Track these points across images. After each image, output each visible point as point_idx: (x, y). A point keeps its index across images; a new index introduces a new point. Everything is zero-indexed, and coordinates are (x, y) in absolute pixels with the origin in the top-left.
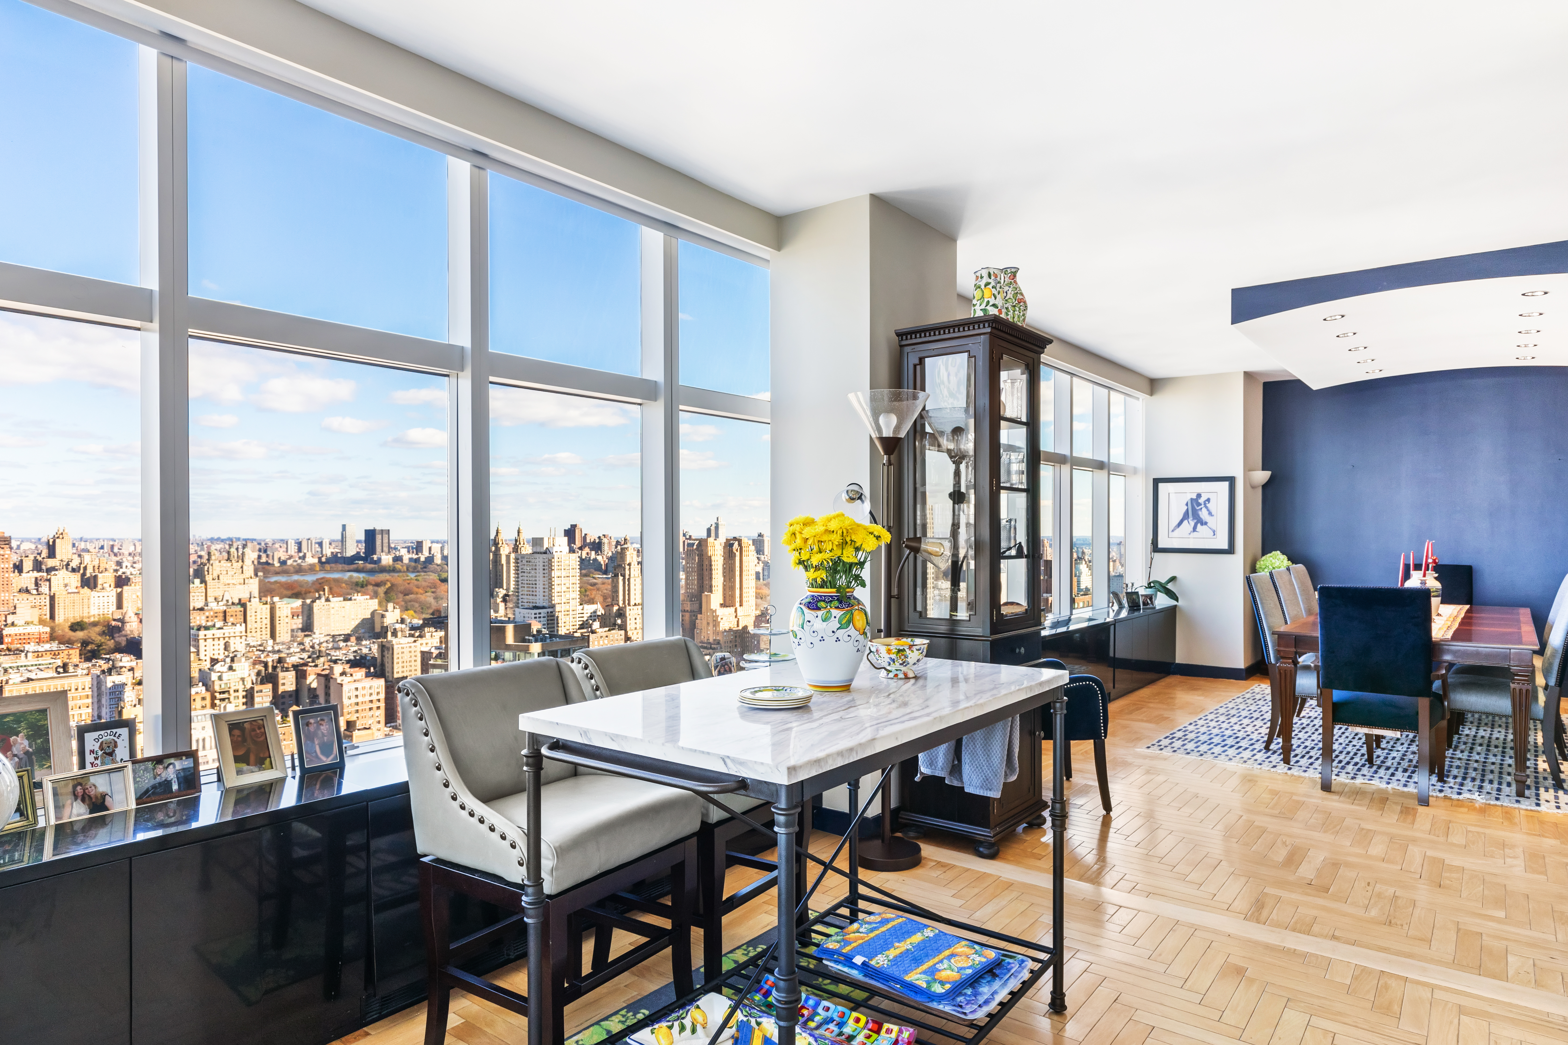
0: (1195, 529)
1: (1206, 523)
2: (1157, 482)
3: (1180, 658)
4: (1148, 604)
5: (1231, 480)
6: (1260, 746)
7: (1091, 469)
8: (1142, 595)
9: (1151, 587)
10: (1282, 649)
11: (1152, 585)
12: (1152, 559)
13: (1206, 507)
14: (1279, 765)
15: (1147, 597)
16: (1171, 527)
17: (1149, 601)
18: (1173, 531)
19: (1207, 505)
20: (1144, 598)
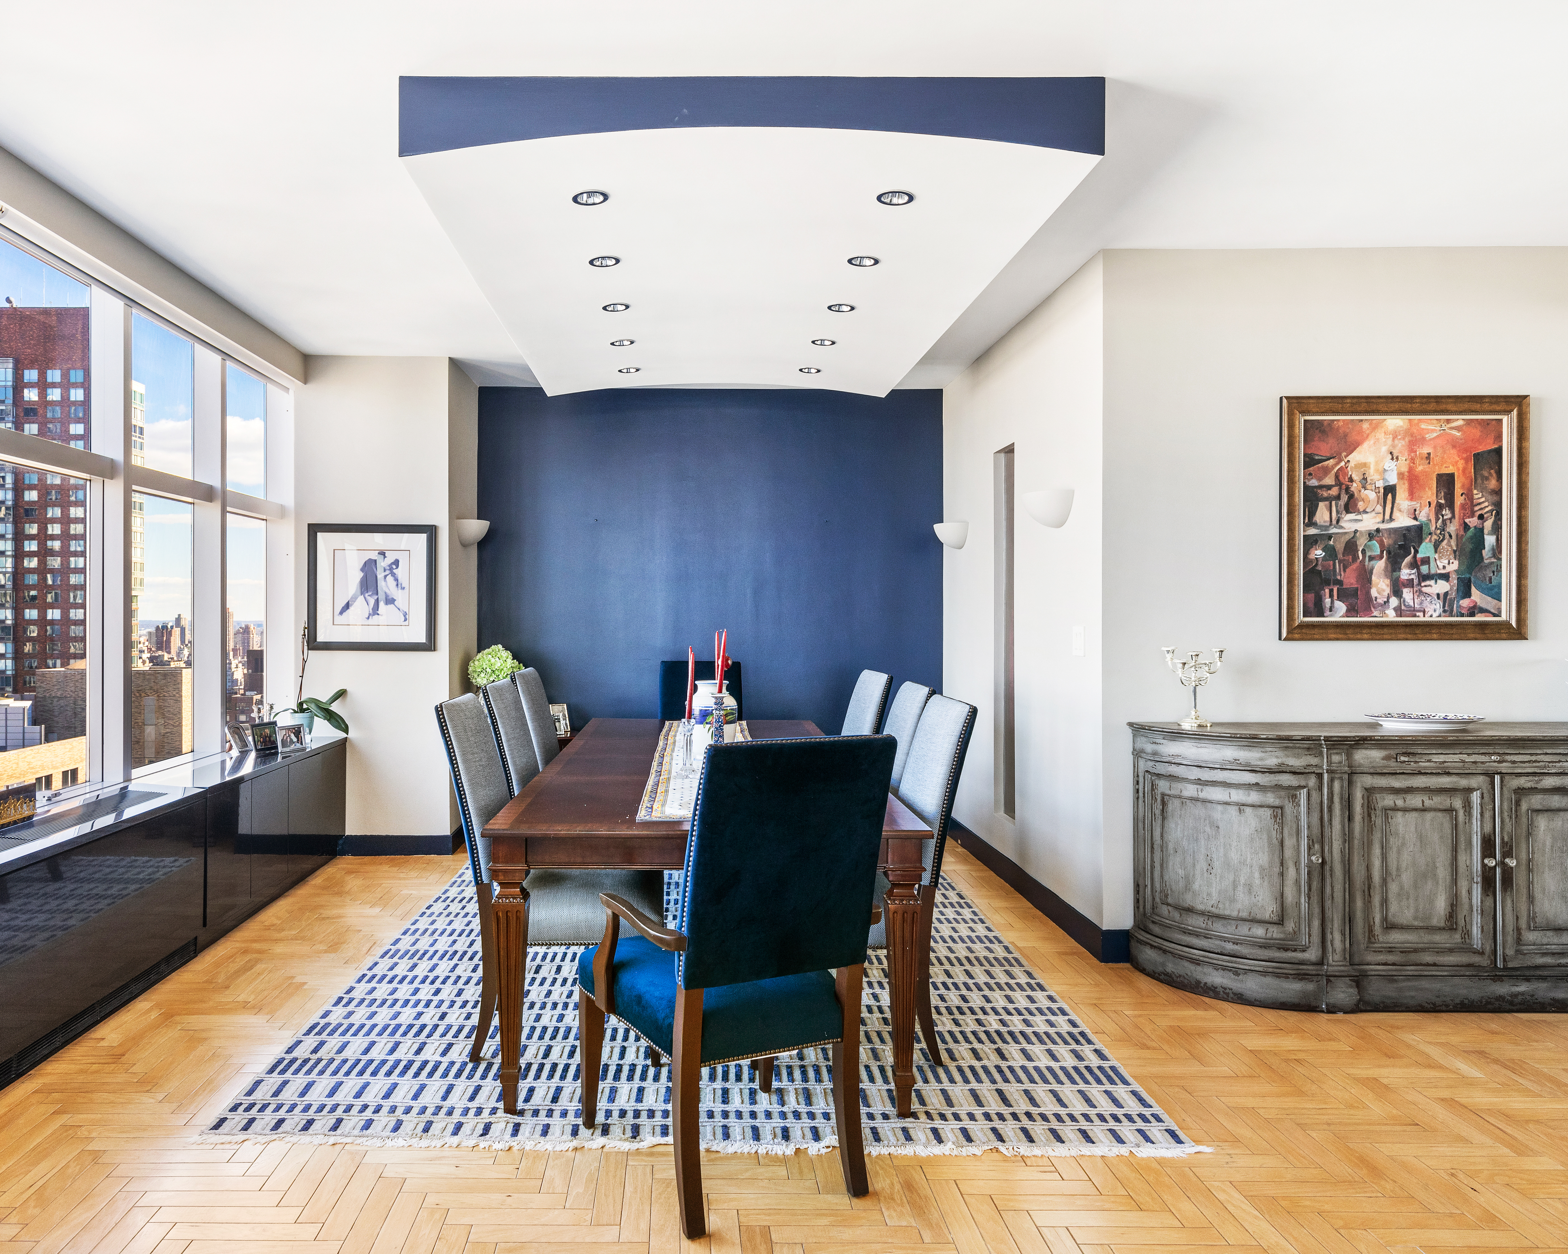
0: (375, 610)
1: (392, 601)
2: (314, 530)
3: (352, 828)
4: (292, 742)
5: (431, 531)
7: (190, 500)
8: (282, 728)
9: (302, 710)
10: (500, 866)
11: (305, 706)
12: (304, 661)
13: (393, 575)
14: (496, 1120)
15: (289, 729)
16: (338, 609)
17: (293, 736)
18: (341, 613)
19: (395, 571)
20: (284, 732)
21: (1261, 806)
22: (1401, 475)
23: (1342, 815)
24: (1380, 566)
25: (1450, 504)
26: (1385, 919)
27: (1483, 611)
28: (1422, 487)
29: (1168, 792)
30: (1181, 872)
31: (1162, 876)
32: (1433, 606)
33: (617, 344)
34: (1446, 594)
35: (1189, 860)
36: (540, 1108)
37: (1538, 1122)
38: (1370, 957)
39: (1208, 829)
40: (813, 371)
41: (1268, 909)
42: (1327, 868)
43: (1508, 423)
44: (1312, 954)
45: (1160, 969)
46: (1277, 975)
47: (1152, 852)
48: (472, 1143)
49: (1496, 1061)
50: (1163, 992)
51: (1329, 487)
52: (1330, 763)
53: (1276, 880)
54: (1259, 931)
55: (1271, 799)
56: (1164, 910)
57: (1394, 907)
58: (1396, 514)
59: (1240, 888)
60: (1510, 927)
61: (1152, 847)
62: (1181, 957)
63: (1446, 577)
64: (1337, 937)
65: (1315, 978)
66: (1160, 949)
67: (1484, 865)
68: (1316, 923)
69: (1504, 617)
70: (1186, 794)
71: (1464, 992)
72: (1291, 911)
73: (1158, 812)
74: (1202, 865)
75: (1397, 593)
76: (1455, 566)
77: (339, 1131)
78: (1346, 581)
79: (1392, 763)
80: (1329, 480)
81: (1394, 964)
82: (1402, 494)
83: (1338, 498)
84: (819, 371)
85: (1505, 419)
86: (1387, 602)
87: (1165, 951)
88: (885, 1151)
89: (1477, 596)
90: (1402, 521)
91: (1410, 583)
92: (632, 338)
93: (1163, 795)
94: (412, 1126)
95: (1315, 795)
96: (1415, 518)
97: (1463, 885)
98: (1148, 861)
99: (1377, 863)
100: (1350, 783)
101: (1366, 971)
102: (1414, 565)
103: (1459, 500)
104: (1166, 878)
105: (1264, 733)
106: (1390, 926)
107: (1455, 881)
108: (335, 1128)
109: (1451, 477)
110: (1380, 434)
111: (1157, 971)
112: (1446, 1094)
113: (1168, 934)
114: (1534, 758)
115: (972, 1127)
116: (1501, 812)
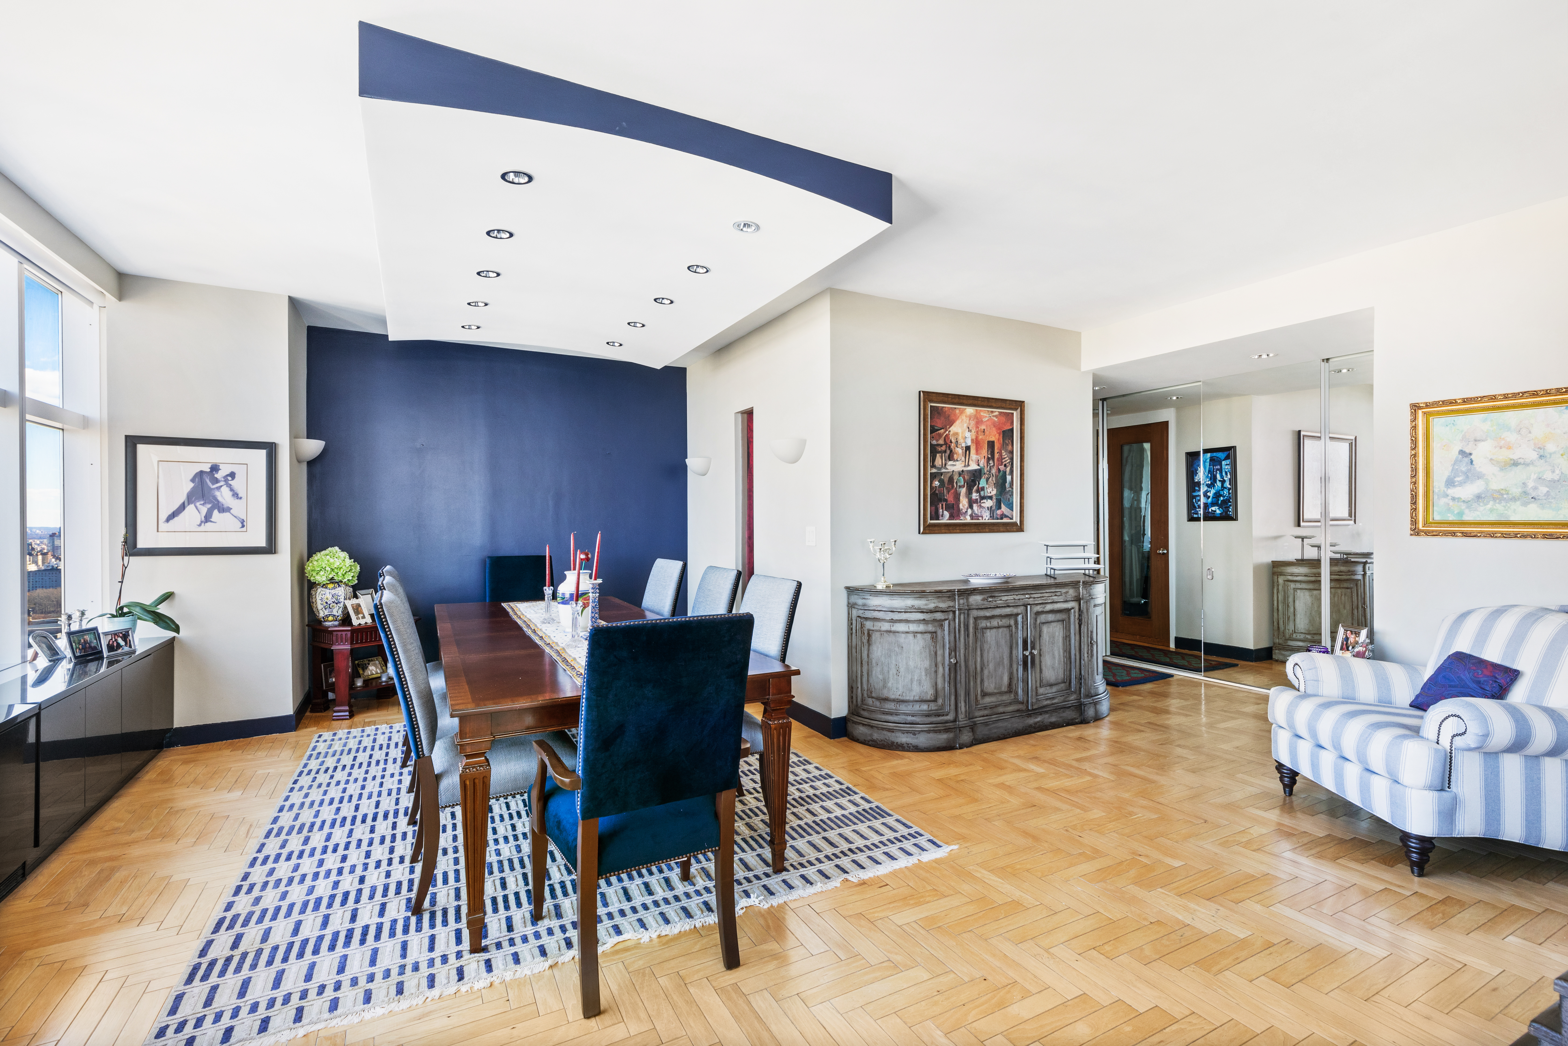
0: (208, 518)
1: (228, 510)
2: (132, 442)
3: (183, 719)
4: (119, 646)
5: (271, 448)
6: (397, 909)
8: (106, 634)
9: (123, 615)
10: (467, 740)
11: (126, 611)
12: (125, 567)
13: (229, 486)
14: (467, 962)
15: (115, 634)
16: (163, 516)
17: (120, 640)
18: (168, 520)
19: (230, 482)
20: (109, 637)
21: (925, 633)
22: (972, 440)
23: (965, 633)
24: (963, 491)
25: (993, 458)
26: (982, 691)
27: (1006, 516)
28: (981, 448)
29: (872, 628)
30: (881, 677)
31: (868, 681)
32: (986, 514)
33: (473, 304)
34: (991, 507)
35: (886, 669)
36: (501, 940)
37: (1080, 791)
38: (977, 714)
39: (896, 649)
40: (617, 344)
41: (930, 694)
42: (958, 665)
43: (1016, 414)
44: (950, 717)
45: (869, 738)
46: (935, 732)
47: (862, 666)
48: (453, 990)
49: (1045, 761)
50: (876, 753)
51: (941, 445)
52: (959, 604)
53: (933, 675)
54: (925, 707)
55: (930, 628)
56: (870, 701)
57: (986, 684)
58: (971, 462)
59: (915, 683)
60: (1034, 687)
61: (862, 663)
62: (883, 729)
63: (991, 498)
64: (963, 704)
65: (953, 730)
66: (869, 726)
67: (1024, 655)
68: (953, 698)
69: (1014, 520)
70: (883, 628)
71: (1016, 725)
72: (941, 693)
73: (865, 641)
74: (893, 671)
75: (971, 507)
76: (994, 492)
77: (305, 1020)
78: (949, 499)
79: (985, 602)
80: (941, 442)
81: (987, 716)
82: (973, 451)
83: (945, 452)
84: (621, 345)
85: (1015, 413)
86: (966, 512)
87: (872, 727)
88: (781, 901)
89: (1004, 509)
90: (973, 466)
91: (976, 501)
92: (487, 301)
93: (869, 630)
94: (384, 992)
95: (952, 623)
96: (978, 465)
97: (1015, 666)
98: (859, 672)
99: (979, 659)
100: (968, 615)
101: (975, 721)
102: (978, 491)
103: (997, 456)
104: (871, 681)
105: (928, 589)
106: (985, 694)
107: (1011, 665)
108: (298, 1018)
109: (993, 442)
110: (963, 417)
111: (866, 739)
112: (1036, 785)
113: (874, 716)
114: (1042, 595)
115: (824, 868)
116: (1030, 625)
